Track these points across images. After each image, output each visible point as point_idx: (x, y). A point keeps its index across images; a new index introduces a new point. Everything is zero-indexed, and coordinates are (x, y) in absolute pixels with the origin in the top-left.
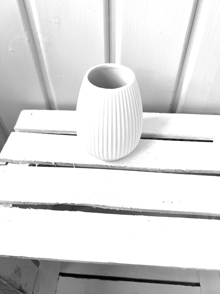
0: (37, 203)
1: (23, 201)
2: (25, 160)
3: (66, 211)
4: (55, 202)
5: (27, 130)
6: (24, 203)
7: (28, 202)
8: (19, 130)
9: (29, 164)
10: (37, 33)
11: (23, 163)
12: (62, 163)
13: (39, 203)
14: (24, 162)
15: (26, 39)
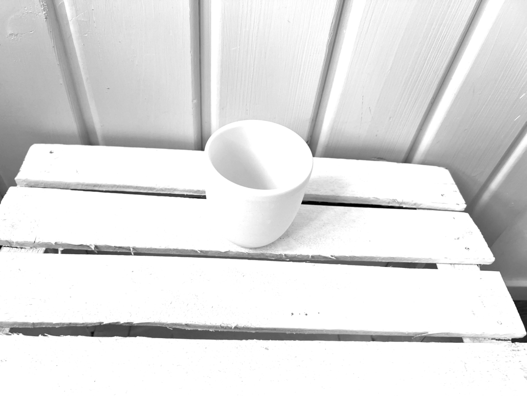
0: (61, 323)
1: (32, 322)
2: (37, 241)
3: (115, 337)
4: (95, 322)
5: (42, 183)
6: (33, 324)
7: (41, 324)
8: (25, 183)
9: (44, 249)
10: (63, 4)
11: (32, 246)
12: (110, 247)
13: (64, 324)
14: (34, 246)
15: (42, 14)
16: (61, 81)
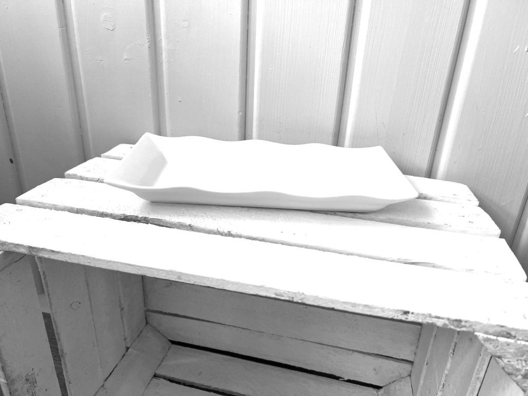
2: (101, 179)
3: (132, 222)
8: (107, 157)
10: (161, 39)
15: (147, 45)
16: (150, 95)
